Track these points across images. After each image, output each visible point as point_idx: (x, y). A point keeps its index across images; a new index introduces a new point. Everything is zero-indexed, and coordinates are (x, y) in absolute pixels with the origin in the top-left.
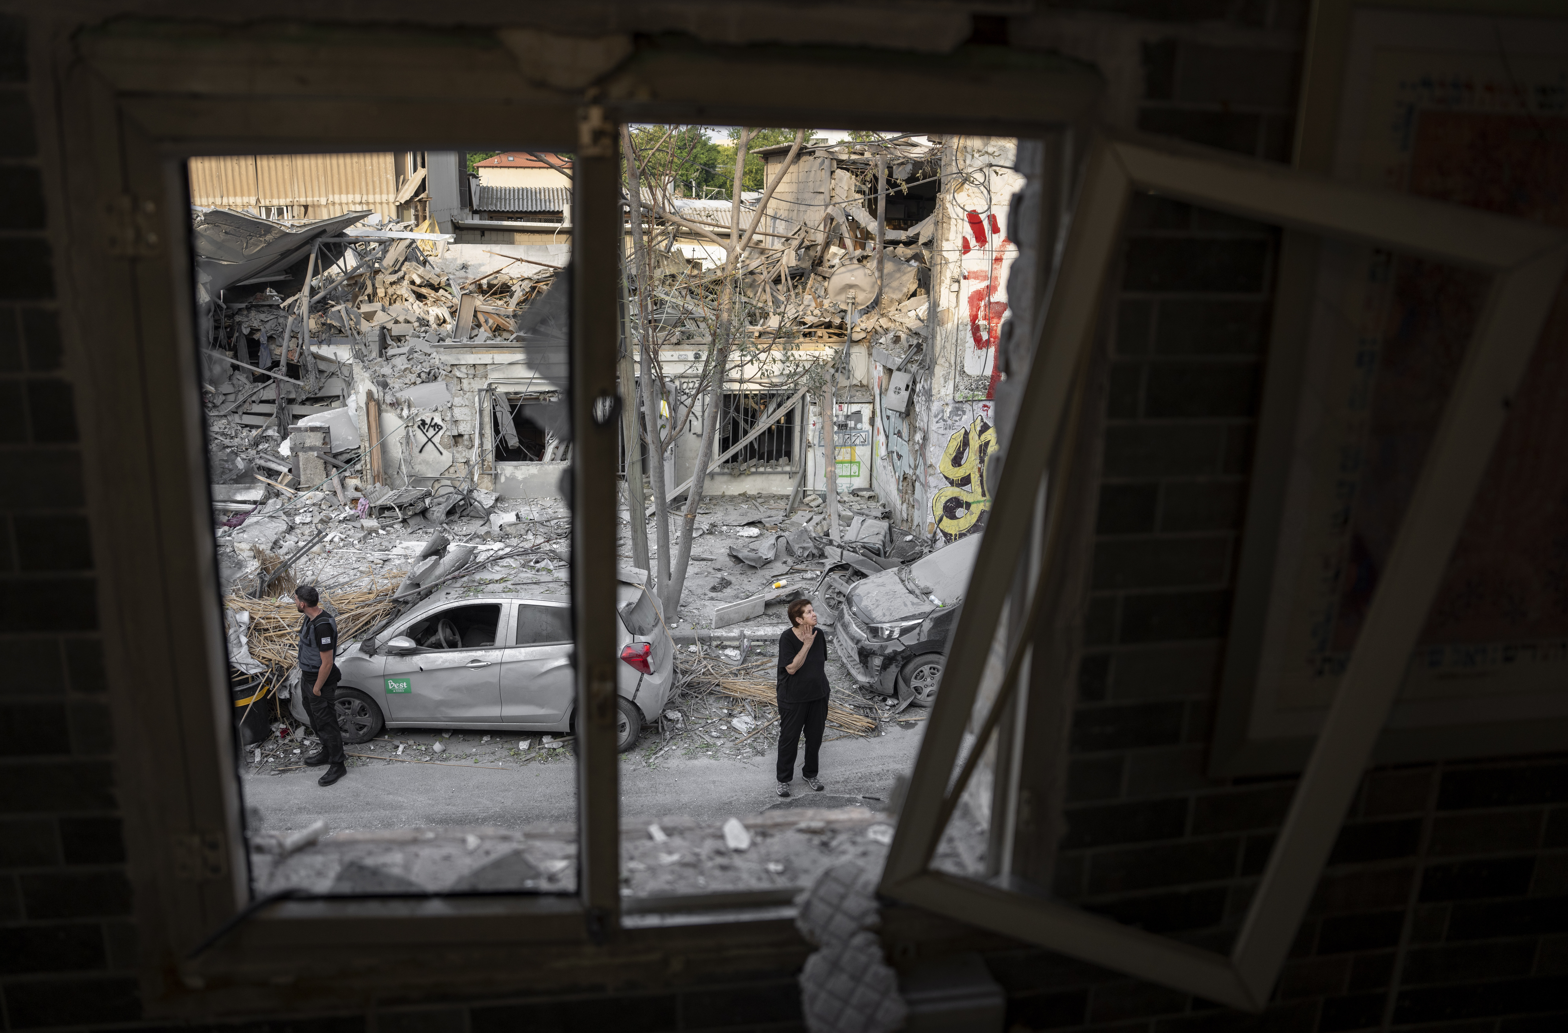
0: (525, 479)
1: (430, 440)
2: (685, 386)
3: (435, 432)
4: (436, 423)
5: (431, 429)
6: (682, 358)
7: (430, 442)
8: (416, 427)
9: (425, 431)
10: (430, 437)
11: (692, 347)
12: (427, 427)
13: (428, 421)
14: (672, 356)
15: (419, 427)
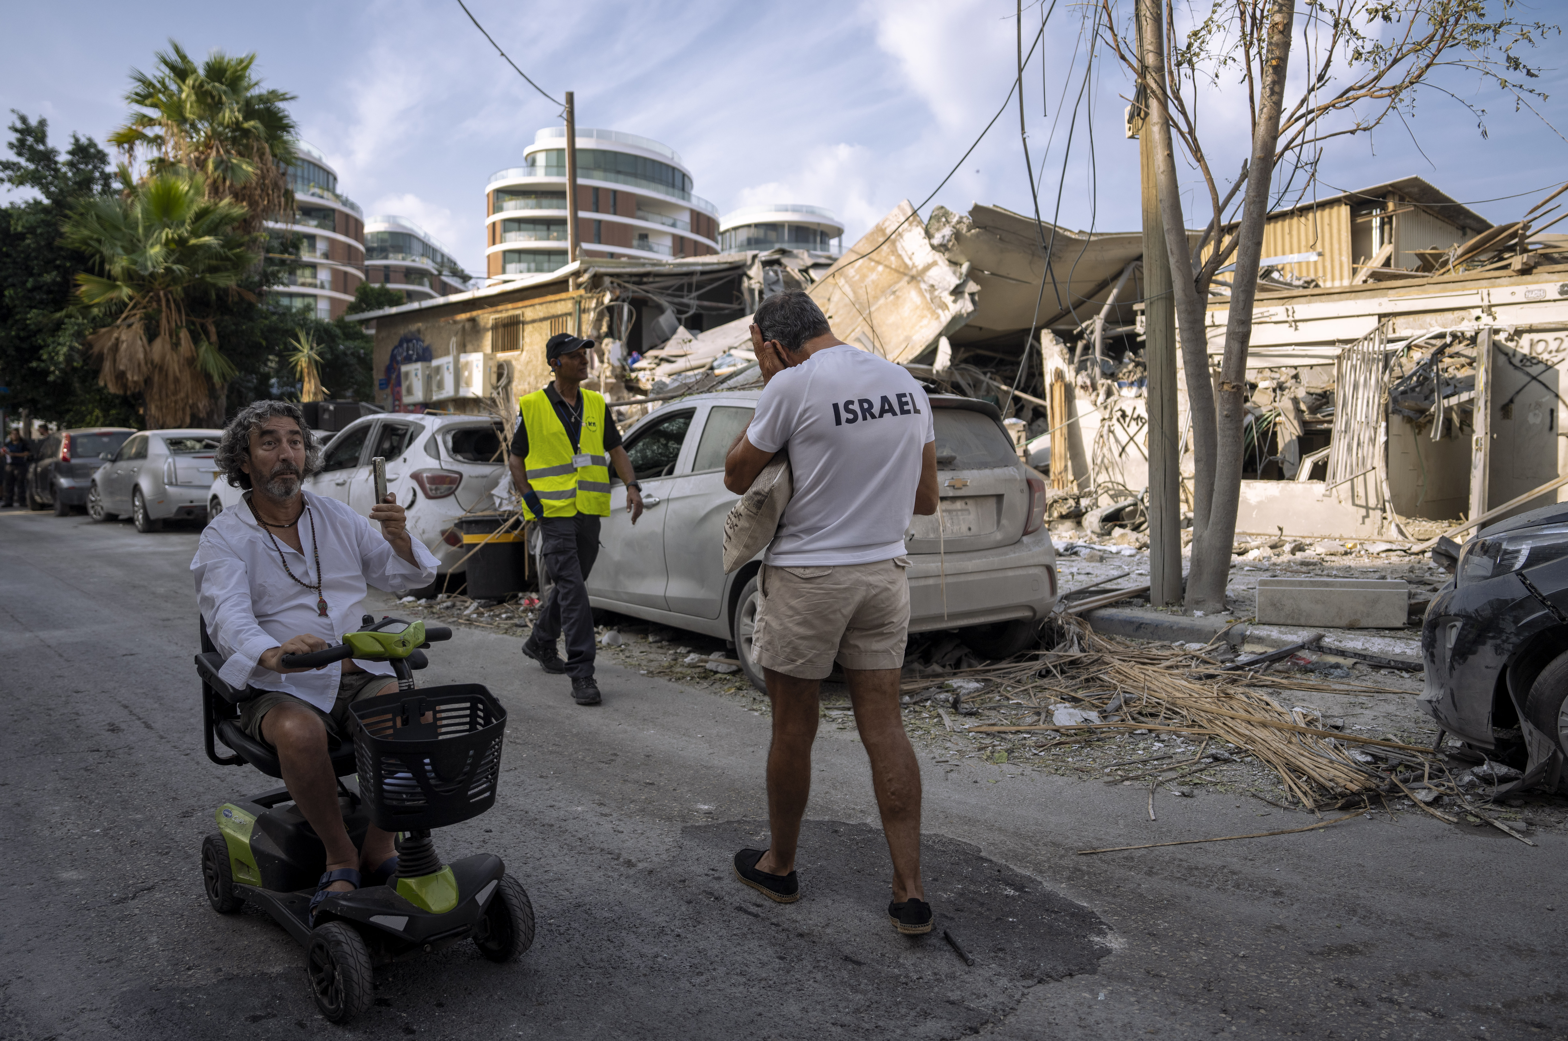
0: (1260, 503)
1: (1132, 439)
2: (1540, 347)
3: (1137, 428)
4: (1139, 416)
5: (1133, 423)
6: (1532, 297)
7: (1132, 443)
8: (1114, 421)
9: (1125, 426)
10: (1132, 435)
11: (1555, 277)
12: (1127, 420)
13: (1129, 412)
14: (1513, 293)
15: (1118, 420)
